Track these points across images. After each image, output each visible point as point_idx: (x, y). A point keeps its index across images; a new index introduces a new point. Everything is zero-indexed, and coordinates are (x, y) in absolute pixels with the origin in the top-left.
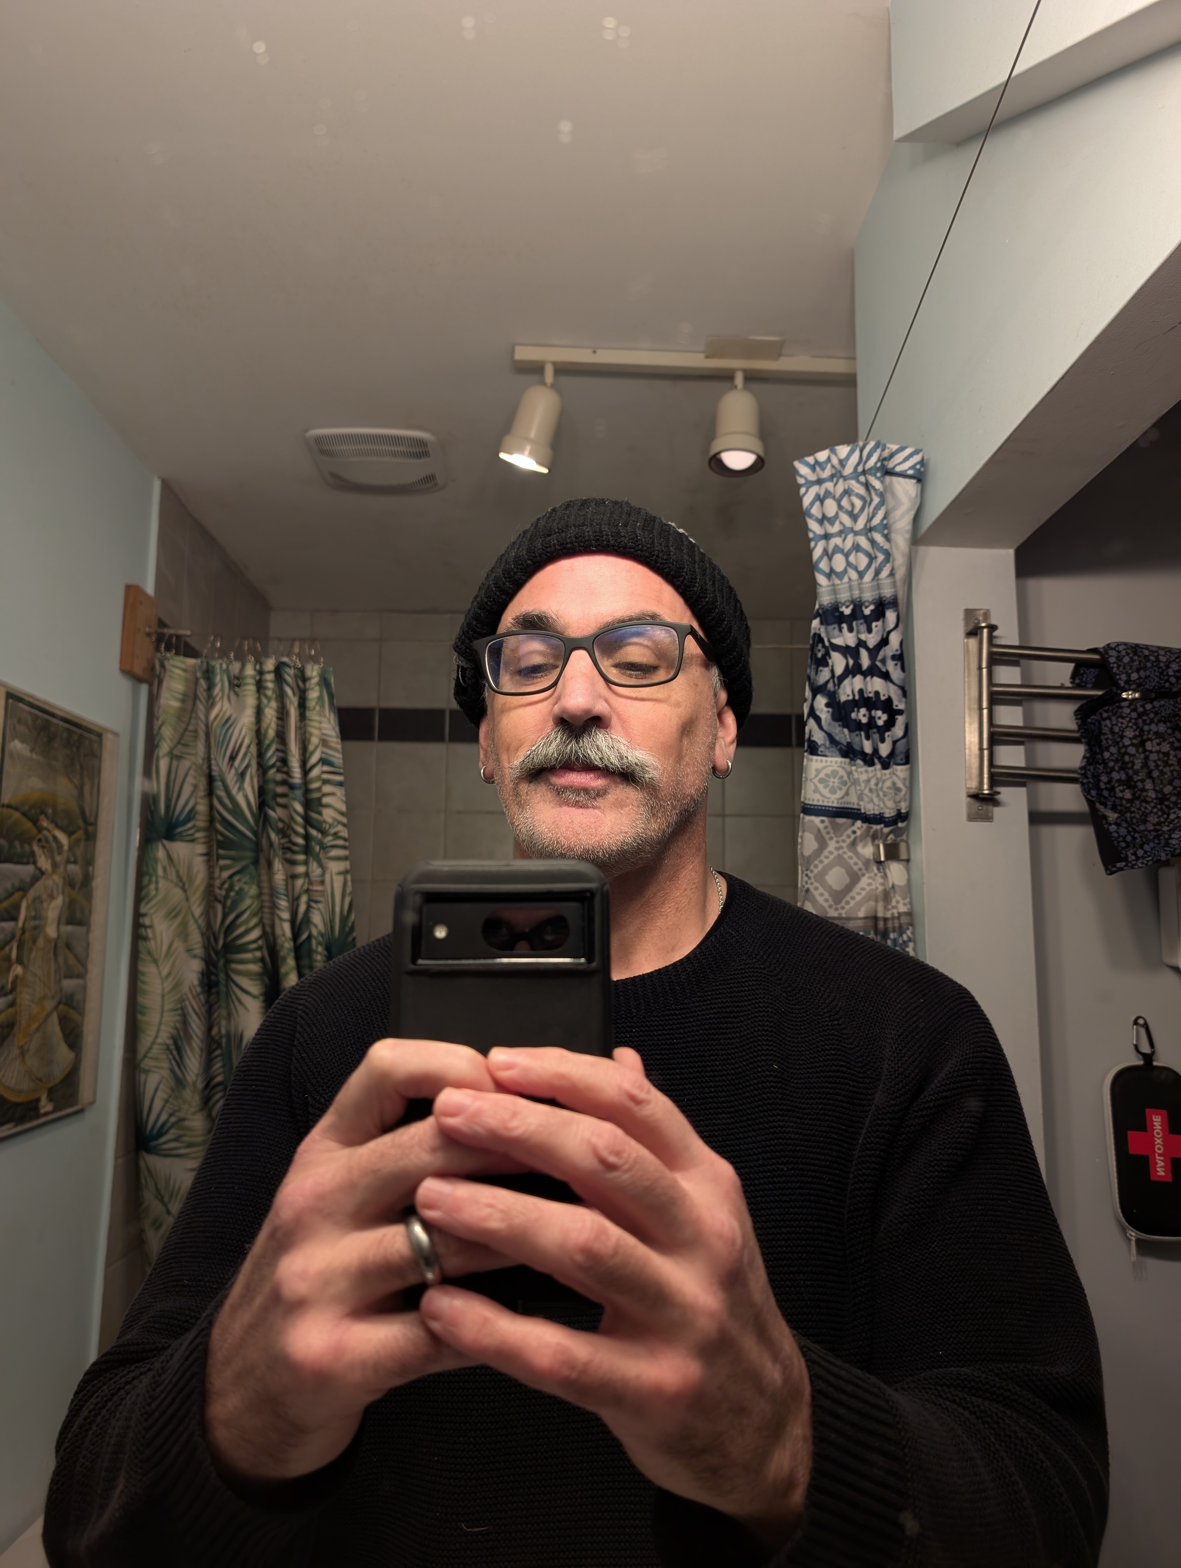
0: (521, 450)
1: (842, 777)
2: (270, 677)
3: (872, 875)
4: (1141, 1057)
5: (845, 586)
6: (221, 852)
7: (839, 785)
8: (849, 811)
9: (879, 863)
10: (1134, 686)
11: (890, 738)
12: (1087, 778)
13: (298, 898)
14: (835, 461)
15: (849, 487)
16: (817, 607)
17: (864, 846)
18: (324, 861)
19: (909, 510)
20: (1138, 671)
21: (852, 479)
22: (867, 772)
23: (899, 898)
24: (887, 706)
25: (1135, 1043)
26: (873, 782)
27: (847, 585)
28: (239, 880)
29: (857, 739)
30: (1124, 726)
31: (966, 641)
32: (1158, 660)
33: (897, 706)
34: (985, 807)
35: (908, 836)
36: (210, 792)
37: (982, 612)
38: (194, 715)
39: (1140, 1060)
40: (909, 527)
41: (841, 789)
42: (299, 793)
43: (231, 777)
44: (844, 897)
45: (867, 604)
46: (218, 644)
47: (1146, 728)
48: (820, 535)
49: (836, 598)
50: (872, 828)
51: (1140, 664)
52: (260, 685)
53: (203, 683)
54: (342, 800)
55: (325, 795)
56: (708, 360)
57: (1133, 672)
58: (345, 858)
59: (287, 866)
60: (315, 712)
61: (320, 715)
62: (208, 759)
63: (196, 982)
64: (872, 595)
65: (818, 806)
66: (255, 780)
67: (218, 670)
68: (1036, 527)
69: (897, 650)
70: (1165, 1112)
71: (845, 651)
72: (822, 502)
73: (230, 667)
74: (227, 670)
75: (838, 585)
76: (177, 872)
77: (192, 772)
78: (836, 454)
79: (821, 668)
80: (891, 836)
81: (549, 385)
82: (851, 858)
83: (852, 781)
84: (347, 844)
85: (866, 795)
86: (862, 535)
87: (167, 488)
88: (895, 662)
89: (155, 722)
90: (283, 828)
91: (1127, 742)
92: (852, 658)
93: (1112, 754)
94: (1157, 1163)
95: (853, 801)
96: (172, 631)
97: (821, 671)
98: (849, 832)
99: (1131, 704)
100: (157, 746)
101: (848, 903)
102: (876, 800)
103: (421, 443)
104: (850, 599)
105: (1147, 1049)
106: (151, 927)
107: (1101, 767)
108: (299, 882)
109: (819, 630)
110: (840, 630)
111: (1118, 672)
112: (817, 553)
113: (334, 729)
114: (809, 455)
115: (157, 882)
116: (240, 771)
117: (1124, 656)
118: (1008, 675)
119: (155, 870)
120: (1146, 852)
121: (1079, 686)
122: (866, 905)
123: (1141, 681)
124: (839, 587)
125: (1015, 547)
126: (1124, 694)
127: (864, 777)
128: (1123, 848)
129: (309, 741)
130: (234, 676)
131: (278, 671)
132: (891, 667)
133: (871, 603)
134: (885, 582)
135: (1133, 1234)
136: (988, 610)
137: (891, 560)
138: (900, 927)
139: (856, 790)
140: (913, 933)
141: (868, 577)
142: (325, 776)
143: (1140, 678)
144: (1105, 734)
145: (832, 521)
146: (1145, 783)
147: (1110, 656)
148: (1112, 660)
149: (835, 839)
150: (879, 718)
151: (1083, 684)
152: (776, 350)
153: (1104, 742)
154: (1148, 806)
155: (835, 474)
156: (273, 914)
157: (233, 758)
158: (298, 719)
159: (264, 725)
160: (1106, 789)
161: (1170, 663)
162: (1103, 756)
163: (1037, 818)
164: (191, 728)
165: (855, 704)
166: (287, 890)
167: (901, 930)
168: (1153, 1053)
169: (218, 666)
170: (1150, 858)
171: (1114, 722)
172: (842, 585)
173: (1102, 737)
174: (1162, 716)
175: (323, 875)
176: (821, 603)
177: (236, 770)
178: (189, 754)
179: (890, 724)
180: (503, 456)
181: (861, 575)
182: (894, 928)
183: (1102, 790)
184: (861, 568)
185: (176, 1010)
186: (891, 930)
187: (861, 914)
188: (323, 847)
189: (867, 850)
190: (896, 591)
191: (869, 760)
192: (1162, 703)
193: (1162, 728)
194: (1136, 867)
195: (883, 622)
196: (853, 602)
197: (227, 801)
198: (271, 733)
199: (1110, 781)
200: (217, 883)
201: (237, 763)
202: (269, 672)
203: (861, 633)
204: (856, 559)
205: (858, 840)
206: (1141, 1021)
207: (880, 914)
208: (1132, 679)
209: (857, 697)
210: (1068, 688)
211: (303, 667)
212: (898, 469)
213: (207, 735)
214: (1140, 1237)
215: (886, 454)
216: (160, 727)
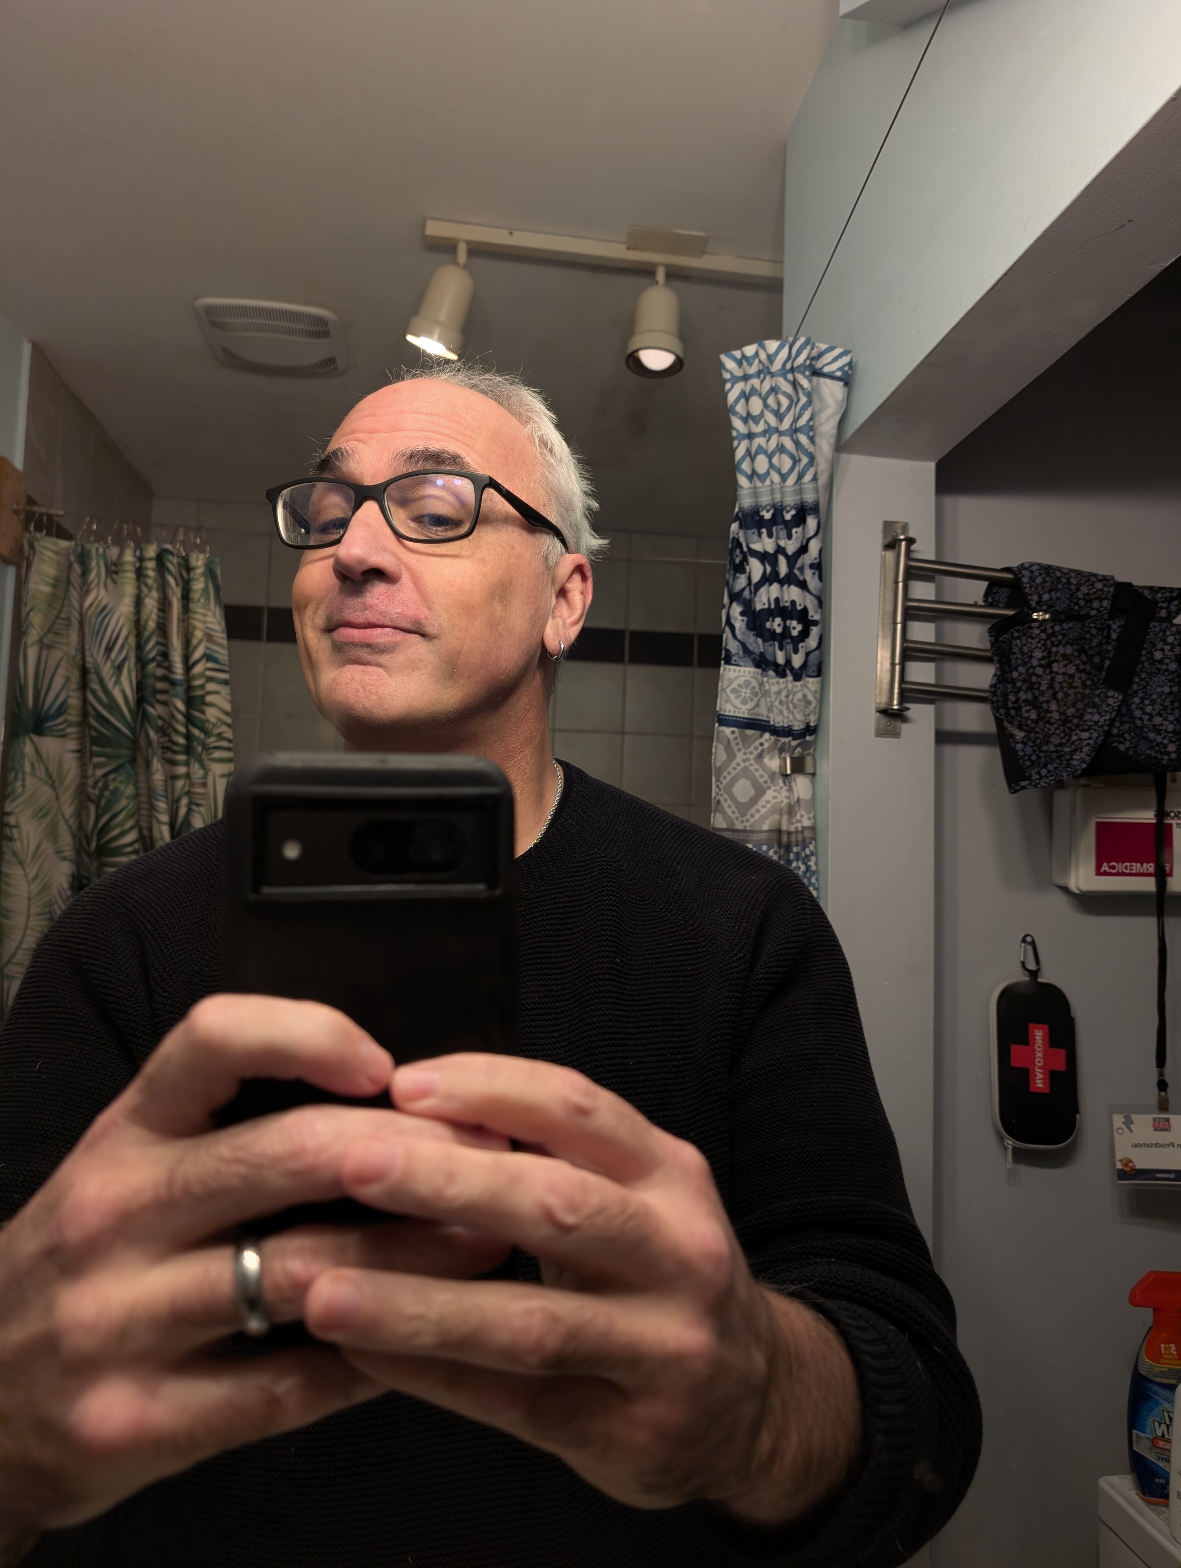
0: (429, 334)
1: (754, 688)
2: (151, 564)
3: (778, 787)
4: (1027, 973)
5: (766, 489)
6: (95, 748)
7: (751, 696)
8: (759, 722)
9: (785, 776)
10: (1044, 607)
11: (804, 649)
12: (997, 696)
13: (178, 801)
14: (763, 356)
15: (776, 385)
16: (737, 510)
17: (771, 759)
18: (206, 762)
19: (834, 414)
20: (1050, 591)
21: (780, 376)
22: (778, 683)
23: (803, 812)
24: (803, 616)
25: (1022, 959)
26: (784, 694)
27: (769, 488)
28: (114, 779)
29: (771, 649)
30: (1033, 646)
31: (883, 553)
32: (1069, 582)
33: (812, 617)
34: (893, 723)
35: (814, 750)
36: (84, 685)
37: (900, 525)
38: (66, 602)
39: (1026, 976)
40: (834, 432)
41: (752, 700)
42: (180, 690)
43: (107, 670)
44: (750, 809)
45: (788, 508)
46: (95, 527)
47: (1054, 649)
48: (743, 434)
49: (757, 501)
50: (779, 740)
51: (1051, 585)
52: (140, 573)
53: (77, 568)
54: (227, 700)
55: (208, 693)
56: (630, 252)
57: (1044, 593)
58: (229, 760)
59: (167, 766)
60: (199, 605)
61: (205, 608)
62: (82, 650)
63: (66, 885)
64: (795, 500)
65: (729, 716)
66: (133, 674)
67: (94, 555)
68: (961, 439)
69: (816, 559)
70: (1046, 1027)
71: (763, 557)
72: (747, 400)
73: (108, 551)
74: (104, 554)
75: (759, 488)
76: (47, 769)
77: (63, 664)
78: (765, 349)
79: (738, 575)
80: (799, 750)
81: (461, 265)
82: (756, 770)
83: (763, 692)
84: (231, 745)
85: (776, 707)
86: (787, 435)
87: (38, 351)
88: (813, 571)
89: (23, 607)
90: (163, 726)
91: (1035, 662)
92: (770, 565)
93: (1020, 674)
94: (1036, 1076)
95: (763, 713)
96: (43, 510)
97: (738, 578)
98: (757, 744)
99: (1041, 625)
100: (25, 633)
101: (752, 816)
102: (785, 712)
103: (321, 321)
104: (772, 504)
105: (1032, 966)
106: (17, 826)
107: (1010, 686)
108: (180, 784)
109: (738, 534)
110: (760, 535)
111: (1030, 593)
112: (740, 452)
113: (219, 623)
114: (736, 349)
115: (24, 779)
116: (117, 663)
117: (1037, 577)
118: (923, 591)
119: (22, 766)
120: (1049, 772)
121: (991, 605)
122: (770, 818)
123: (1052, 602)
124: (761, 490)
125: (937, 460)
126: (1035, 614)
127: (775, 689)
128: (1028, 767)
129: (192, 634)
130: (112, 561)
131: (160, 559)
132: (809, 576)
133: (792, 508)
134: (808, 486)
135: (1010, 1142)
136: (907, 523)
137: (815, 464)
138: (804, 841)
139: (766, 701)
140: (815, 847)
141: (791, 480)
142: (209, 673)
143: (1051, 599)
144: (1015, 653)
145: (756, 420)
146: (1050, 705)
147: (1023, 576)
148: (1025, 580)
149: (743, 751)
150: (794, 628)
151: (996, 603)
152: (699, 247)
153: (1014, 661)
154: (1051, 727)
155: (763, 369)
156: (151, 816)
157: (109, 649)
158: (181, 610)
159: (144, 616)
160: (1013, 708)
161: (1080, 585)
162: (1012, 676)
163: (943, 737)
164: (63, 615)
165: (770, 613)
166: (166, 791)
167: (804, 844)
168: (1038, 970)
169: (94, 550)
170: (1053, 778)
171: (1024, 642)
172: (764, 487)
173: (1012, 657)
174: (1070, 639)
175: (205, 776)
176: (742, 506)
177: (113, 662)
178: (60, 643)
179: (804, 634)
180: (410, 338)
181: (784, 477)
182: (797, 842)
183: (1010, 709)
184: (785, 470)
185: (44, 914)
186: (794, 844)
187: (765, 827)
188: (206, 748)
189: (773, 763)
190: (818, 497)
191: (781, 672)
192: (1071, 625)
193: (1069, 650)
194: (1039, 786)
195: (804, 529)
196: (774, 506)
197: (102, 695)
198: (152, 625)
199: (1017, 701)
200: (91, 782)
201: (113, 655)
202: (150, 559)
203: (781, 539)
204: (780, 460)
205: (765, 752)
206: (1029, 939)
207: (784, 828)
208: (1044, 600)
209: (773, 606)
210: (981, 606)
211: (187, 555)
212: (826, 370)
213: (81, 624)
214: (1017, 1146)
215: (815, 353)
216: (29, 613)
